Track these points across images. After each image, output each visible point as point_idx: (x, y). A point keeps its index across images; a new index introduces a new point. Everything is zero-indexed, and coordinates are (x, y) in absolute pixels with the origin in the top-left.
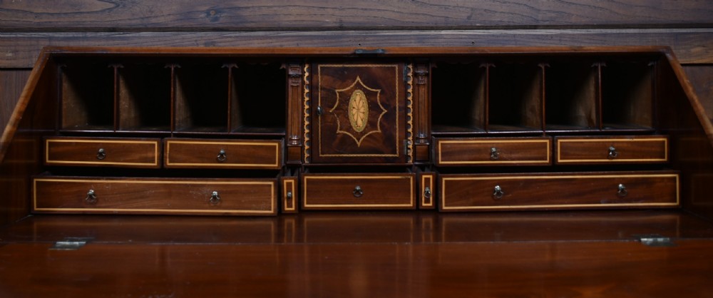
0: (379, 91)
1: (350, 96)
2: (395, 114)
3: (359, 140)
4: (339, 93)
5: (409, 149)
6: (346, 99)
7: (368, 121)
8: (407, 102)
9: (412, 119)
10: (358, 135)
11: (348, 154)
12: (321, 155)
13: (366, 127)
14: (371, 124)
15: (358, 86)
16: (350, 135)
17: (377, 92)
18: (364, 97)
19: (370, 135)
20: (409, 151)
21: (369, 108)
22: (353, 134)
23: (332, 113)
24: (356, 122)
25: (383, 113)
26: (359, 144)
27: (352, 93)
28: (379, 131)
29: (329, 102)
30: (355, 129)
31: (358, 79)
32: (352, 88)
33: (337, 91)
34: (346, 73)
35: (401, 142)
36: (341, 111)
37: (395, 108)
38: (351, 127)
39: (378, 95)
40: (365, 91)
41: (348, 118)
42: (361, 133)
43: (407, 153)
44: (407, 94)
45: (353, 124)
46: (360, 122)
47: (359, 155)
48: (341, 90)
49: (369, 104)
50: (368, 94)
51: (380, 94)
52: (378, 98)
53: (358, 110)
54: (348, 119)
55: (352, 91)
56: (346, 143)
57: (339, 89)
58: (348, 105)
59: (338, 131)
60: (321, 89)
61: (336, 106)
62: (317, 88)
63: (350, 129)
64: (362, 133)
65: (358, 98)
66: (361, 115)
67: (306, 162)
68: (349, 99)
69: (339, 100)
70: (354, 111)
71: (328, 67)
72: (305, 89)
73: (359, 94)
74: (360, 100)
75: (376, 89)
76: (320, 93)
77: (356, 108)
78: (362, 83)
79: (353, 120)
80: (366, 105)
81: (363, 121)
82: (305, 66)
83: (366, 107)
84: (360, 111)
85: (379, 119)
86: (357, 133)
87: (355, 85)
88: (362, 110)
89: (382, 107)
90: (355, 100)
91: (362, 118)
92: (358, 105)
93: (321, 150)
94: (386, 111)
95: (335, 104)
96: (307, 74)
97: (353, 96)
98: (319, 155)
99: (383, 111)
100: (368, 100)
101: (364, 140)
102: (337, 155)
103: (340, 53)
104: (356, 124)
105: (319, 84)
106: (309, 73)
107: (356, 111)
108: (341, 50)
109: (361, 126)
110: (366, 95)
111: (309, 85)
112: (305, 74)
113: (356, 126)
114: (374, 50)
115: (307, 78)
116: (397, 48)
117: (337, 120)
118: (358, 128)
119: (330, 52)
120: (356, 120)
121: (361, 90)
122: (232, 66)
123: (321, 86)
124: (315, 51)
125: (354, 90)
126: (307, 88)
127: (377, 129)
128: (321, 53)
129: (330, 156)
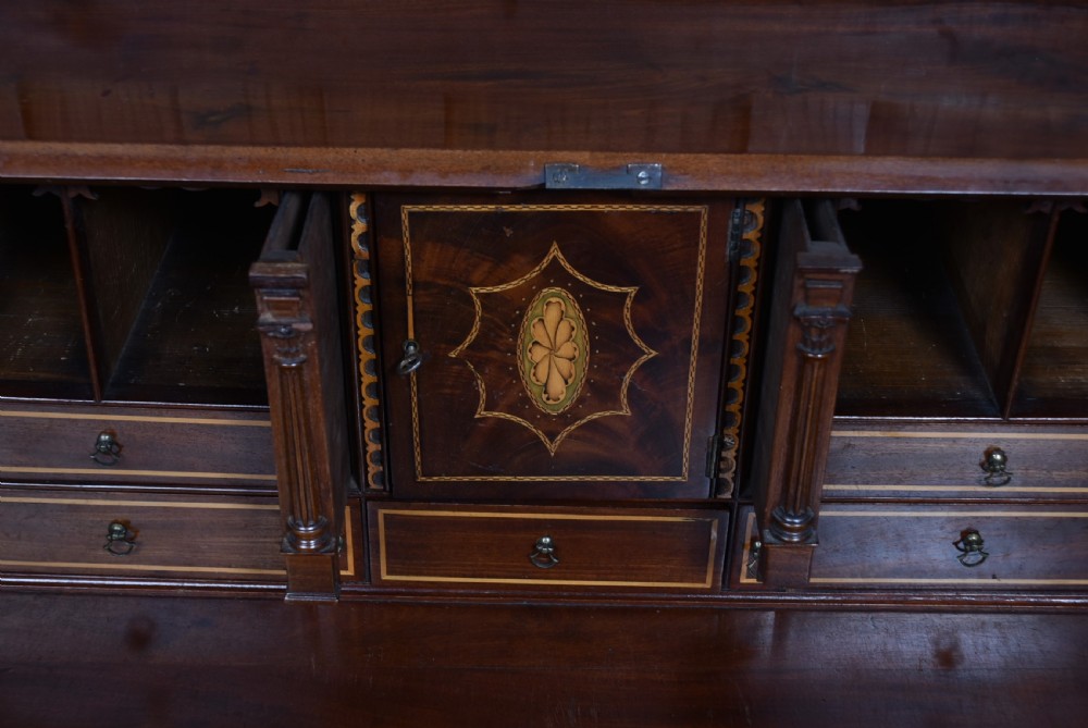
0: (632, 290)
1: (523, 309)
2: (688, 363)
3: (552, 440)
4: (484, 297)
5: (726, 459)
6: (509, 318)
7: (588, 381)
8: (732, 322)
9: (743, 376)
10: (553, 425)
11: (515, 475)
12: (421, 479)
13: (581, 400)
14: (598, 389)
15: (555, 276)
16: (525, 424)
17: (625, 295)
18: (574, 311)
19: (592, 422)
20: (723, 465)
21: (593, 345)
22: (532, 420)
23: (458, 361)
24: (546, 385)
25: (644, 358)
26: (552, 448)
27: (530, 301)
28: (626, 411)
29: (445, 321)
30: (539, 405)
31: (555, 251)
32: (530, 283)
33: (474, 289)
34: (509, 232)
35: (698, 443)
36: (494, 355)
37: (688, 342)
38: (526, 400)
39: (628, 302)
40: (577, 289)
41: (515, 375)
42: (562, 416)
43: (717, 470)
44: (735, 298)
45: (534, 391)
46: (557, 386)
47: (551, 479)
48: (488, 289)
49: (591, 332)
50: (589, 302)
51: (636, 300)
52: (627, 314)
53: (553, 349)
54: (518, 378)
55: (529, 293)
56: (506, 445)
57: (481, 285)
58: (515, 334)
59: (481, 413)
60: (415, 285)
61: (472, 337)
62: (403, 281)
63: (523, 405)
64: (565, 418)
65: (552, 315)
66: (564, 365)
67: (373, 486)
68: (521, 317)
69: (482, 319)
70: (539, 354)
71: (437, 214)
72: (356, 275)
73: (558, 300)
74: (562, 319)
75: (619, 285)
76: (410, 299)
77: (546, 343)
78: (568, 266)
79: (533, 379)
80: (581, 334)
81: (570, 381)
82: (350, 201)
83: (580, 341)
84: (558, 354)
85: (627, 378)
86: (546, 416)
87: (545, 273)
88: (567, 350)
89: (637, 341)
90: (542, 321)
91: (566, 373)
92: (552, 336)
93: (422, 463)
94: (654, 353)
95: (467, 332)
96: (359, 227)
97: (536, 308)
98: (415, 477)
99: (644, 353)
100: (588, 318)
101: (570, 436)
102: (478, 479)
103: (484, 185)
104: (545, 392)
105: (404, 270)
106: (368, 222)
107: (547, 352)
108: (486, 169)
109: (562, 397)
110: (583, 304)
111: (368, 262)
112: (354, 227)
113: (544, 396)
114: (618, 168)
115: (363, 238)
116: (713, 161)
117: (475, 379)
118: (551, 402)
119: (444, 174)
120: (544, 381)
121: (564, 286)
122: (72, 194)
123: (413, 275)
124: (386, 174)
125: (540, 288)
126: (361, 272)
127: (616, 404)
128: (407, 183)
129: (454, 479)
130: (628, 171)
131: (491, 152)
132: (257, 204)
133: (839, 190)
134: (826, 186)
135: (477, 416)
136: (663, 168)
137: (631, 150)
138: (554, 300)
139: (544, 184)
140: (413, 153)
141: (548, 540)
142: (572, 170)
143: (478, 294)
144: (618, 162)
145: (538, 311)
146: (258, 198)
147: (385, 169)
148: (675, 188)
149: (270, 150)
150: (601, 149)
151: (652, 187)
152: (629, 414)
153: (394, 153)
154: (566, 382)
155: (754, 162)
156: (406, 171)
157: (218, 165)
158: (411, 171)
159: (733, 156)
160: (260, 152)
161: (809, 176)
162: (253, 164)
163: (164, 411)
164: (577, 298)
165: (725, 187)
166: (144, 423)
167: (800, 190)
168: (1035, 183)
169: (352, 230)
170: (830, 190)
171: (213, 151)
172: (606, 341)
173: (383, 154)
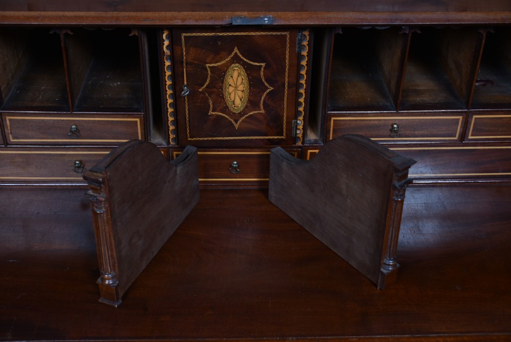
0: (263, 64)
1: (225, 72)
2: (284, 92)
3: (236, 122)
4: (211, 68)
5: (299, 129)
6: (220, 76)
7: (249, 100)
8: (299, 76)
9: (304, 97)
10: (236, 117)
11: (223, 137)
12: (189, 139)
13: (246, 107)
14: (252, 103)
15: (236, 59)
16: (227, 117)
17: (261, 66)
18: (243, 72)
19: (251, 115)
20: (298, 132)
21: (250, 85)
22: (229, 115)
23: (202, 93)
24: (234, 101)
25: (268, 90)
26: (237, 126)
27: (227, 69)
28: (263, 111)
29: (197, 77)
30: (232, 110)
31: (236, 50)
32: (227, 62)
33: (208, 65)
34: (219, 43)
35: (289, 123)
36: (215, 90)
37: (284, 84)
38: (227, 107)
39: (262, 69)
40: (244, 64)
41: (223, 98)
42: (240, 113)
43: (296, 134)
44: (300, 67)
45: (229, 104)
46: (238, 102)
47: (236, 138)
48: (213, 65)
49: (250, 80)
50: (248, 69)
51: (265, 68)
52: (262, 73)
53: (236, 87)
54: (224, 99)
55: (227, 66)
56: (220, 125)
57: (210, 63)
58: (222, 82)
59: (211, 113)
60: (187, 64)
61: (207, 83)
62: (182, 62)
63: (226, 109)
64: (241, 114)
65: (235, 74)
66: (240, 93)
67: (172, 143)
68: (225, 75)
69: (211, 76)
70: (231, 89)
71: (194, 36)
72: (165, 61)
73: (237, 68)
74: (239, 76)
75: (259, 63)
76: (185, 69)
77: (234, 85)
78: (241, 56)
79: (229, 99)
80: (246, 81)
81: (242, 100)
82: (163, 33)
83: (246, 84)
84: (238, 89)
85: (263, 98)
86: (234, 114)
87: (232, 58)
88: (241, 88)
89: (266, 84)
90: (232, 76)
91: (241, 97)
92: (235, 82)
93: (190, 133)
94: (272, 88)
95: (206, 81)
96: (166, 43)
97: (230, 72)
98: (187, 138)
99: (268, 88)
100: (248, 76)
101: (243, 121)
102: (210, 139)
103: (211, 24)
104: (234, 104)
105: (183, 58)
106: (170, 41)
107: (234, 88)
108: (211, 18)
109: (240, 106)
110: (246, 70)
111: (170, 56)
112: (164, 43)
113: (233, 106)
114: (257, 17)
115: (167, 47)
116: (290, 14)
117: (208, 99)
118: (235, 108)
119: (197, 21)
120: (233, 100)
121: (239, 63)
122: (64, 32)
123: (186, 59)
124: (176, 21)
125: (231, 64)
126: (167, 60)
127: (259, 109)
128: (184, 24)
129: (201, 139)
130: (261, 18)
131: (213, 13)
132: (130, 35)
133: (334, 23)
134: (329, 22)
135: (209, 114)
136: (273, 17)
137: (262, 11)
138: (236, 68)
139: (232, 23)
140: (186, 13)
141: (236, 162)
142: (241, 18)
143: (209, 67)
144: (257, 15)
145: (230, 73)
146: (130, 33)
147: (176, 19)
148: (277, 24)
149: (135, 13)
150: (252, 11)
151: (269, 23)
152: (264, 112)
153: (179, 13)
154: (241, 100)
155: (304, 15)
156: (183, 20)
157: (118, 18)
158: (185, 20)
159: (297, 12)
160: (132, 14)
161: (323, 19)
162: (129, 18)
163: (95, 116)
164: (244, 68)
165: (295, 23)
166: (88, 120)
167: (321, 24)
168: (401, 20)
169: (164, 44)
170: (331, 24)
171: (115, 14)
172: (255, 84)
173: (175, 14)
